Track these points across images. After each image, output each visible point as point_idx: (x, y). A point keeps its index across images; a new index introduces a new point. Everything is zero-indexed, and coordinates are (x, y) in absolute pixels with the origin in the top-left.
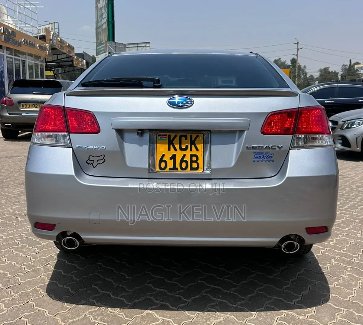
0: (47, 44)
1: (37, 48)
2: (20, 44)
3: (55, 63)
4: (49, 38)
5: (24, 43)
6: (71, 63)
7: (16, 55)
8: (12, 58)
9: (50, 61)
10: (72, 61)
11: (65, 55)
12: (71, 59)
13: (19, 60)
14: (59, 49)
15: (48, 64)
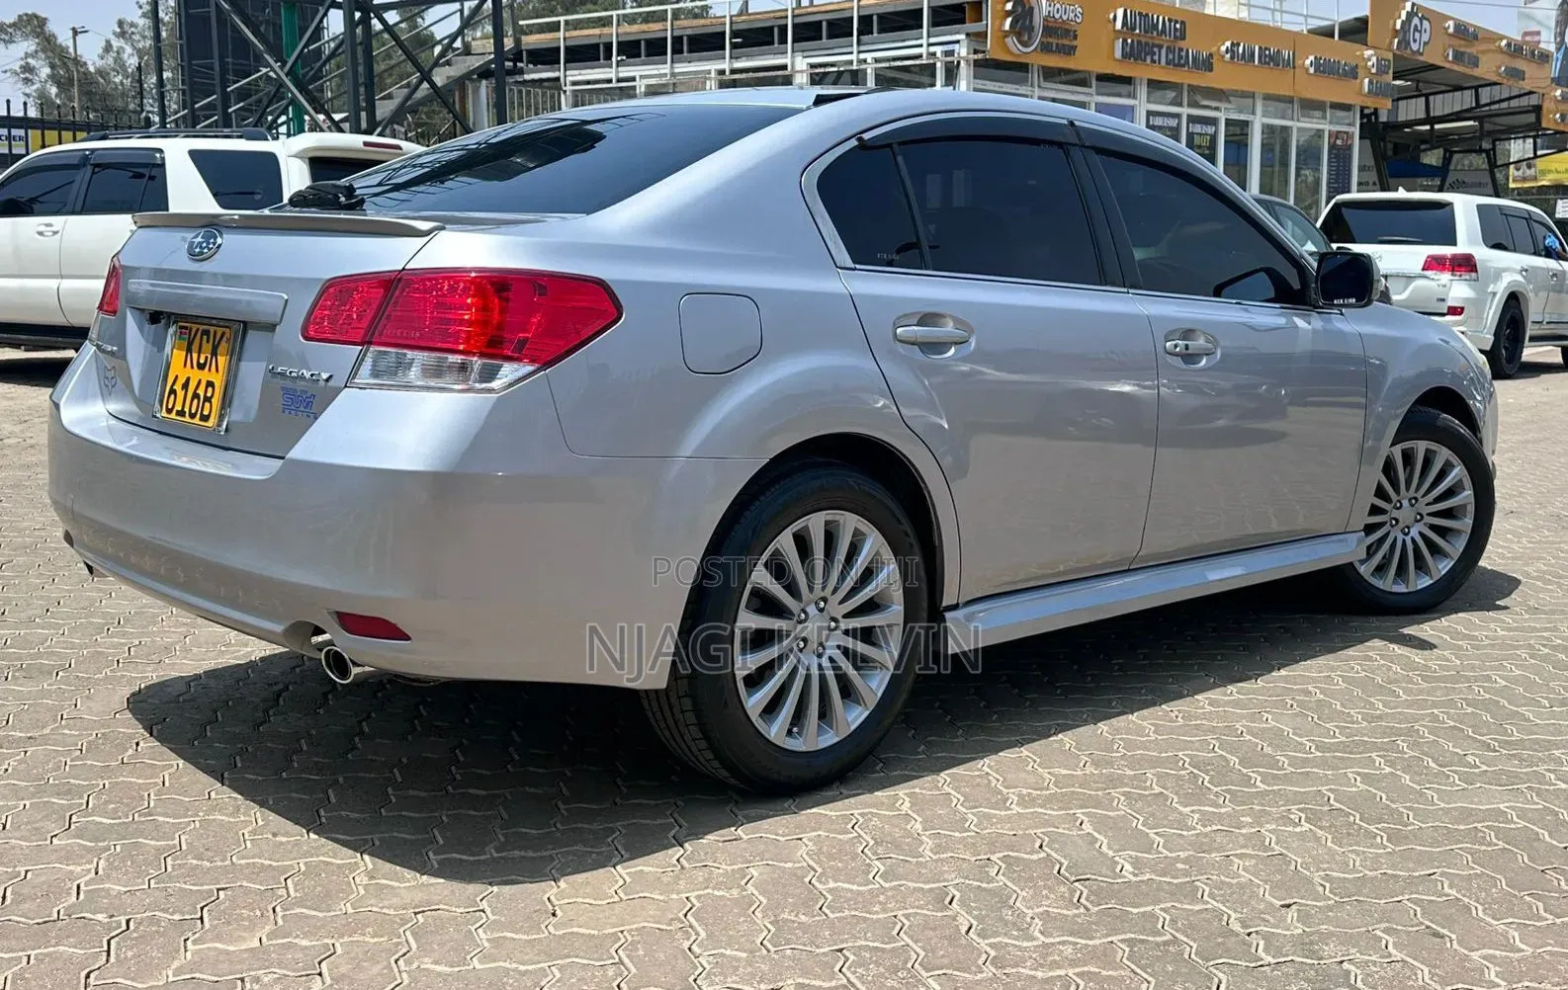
0: (1370, 52)
1: (1307, 70)
2: (1206, 65)
3: (1471, 123)
4: (1391, 27)
5: (1228, 56)
6: (1532, 118)
7: (1193, 104)
8: (1178, 116)
9: (1444, 116)
10: (1537, 110)
11: (1498, 87)
12: (1534, 100)
13: (1213, 122)
14: (1447, 65)
15: (1437, 127)
